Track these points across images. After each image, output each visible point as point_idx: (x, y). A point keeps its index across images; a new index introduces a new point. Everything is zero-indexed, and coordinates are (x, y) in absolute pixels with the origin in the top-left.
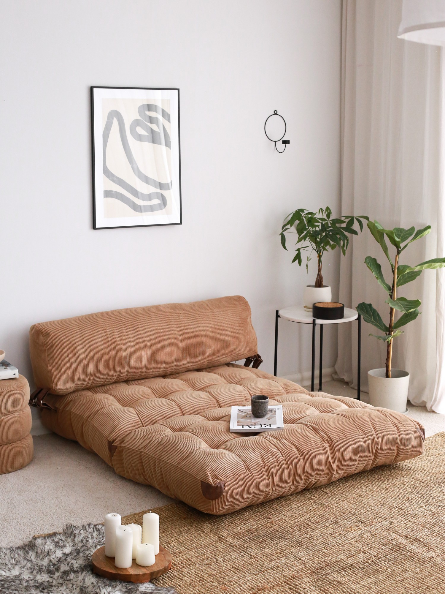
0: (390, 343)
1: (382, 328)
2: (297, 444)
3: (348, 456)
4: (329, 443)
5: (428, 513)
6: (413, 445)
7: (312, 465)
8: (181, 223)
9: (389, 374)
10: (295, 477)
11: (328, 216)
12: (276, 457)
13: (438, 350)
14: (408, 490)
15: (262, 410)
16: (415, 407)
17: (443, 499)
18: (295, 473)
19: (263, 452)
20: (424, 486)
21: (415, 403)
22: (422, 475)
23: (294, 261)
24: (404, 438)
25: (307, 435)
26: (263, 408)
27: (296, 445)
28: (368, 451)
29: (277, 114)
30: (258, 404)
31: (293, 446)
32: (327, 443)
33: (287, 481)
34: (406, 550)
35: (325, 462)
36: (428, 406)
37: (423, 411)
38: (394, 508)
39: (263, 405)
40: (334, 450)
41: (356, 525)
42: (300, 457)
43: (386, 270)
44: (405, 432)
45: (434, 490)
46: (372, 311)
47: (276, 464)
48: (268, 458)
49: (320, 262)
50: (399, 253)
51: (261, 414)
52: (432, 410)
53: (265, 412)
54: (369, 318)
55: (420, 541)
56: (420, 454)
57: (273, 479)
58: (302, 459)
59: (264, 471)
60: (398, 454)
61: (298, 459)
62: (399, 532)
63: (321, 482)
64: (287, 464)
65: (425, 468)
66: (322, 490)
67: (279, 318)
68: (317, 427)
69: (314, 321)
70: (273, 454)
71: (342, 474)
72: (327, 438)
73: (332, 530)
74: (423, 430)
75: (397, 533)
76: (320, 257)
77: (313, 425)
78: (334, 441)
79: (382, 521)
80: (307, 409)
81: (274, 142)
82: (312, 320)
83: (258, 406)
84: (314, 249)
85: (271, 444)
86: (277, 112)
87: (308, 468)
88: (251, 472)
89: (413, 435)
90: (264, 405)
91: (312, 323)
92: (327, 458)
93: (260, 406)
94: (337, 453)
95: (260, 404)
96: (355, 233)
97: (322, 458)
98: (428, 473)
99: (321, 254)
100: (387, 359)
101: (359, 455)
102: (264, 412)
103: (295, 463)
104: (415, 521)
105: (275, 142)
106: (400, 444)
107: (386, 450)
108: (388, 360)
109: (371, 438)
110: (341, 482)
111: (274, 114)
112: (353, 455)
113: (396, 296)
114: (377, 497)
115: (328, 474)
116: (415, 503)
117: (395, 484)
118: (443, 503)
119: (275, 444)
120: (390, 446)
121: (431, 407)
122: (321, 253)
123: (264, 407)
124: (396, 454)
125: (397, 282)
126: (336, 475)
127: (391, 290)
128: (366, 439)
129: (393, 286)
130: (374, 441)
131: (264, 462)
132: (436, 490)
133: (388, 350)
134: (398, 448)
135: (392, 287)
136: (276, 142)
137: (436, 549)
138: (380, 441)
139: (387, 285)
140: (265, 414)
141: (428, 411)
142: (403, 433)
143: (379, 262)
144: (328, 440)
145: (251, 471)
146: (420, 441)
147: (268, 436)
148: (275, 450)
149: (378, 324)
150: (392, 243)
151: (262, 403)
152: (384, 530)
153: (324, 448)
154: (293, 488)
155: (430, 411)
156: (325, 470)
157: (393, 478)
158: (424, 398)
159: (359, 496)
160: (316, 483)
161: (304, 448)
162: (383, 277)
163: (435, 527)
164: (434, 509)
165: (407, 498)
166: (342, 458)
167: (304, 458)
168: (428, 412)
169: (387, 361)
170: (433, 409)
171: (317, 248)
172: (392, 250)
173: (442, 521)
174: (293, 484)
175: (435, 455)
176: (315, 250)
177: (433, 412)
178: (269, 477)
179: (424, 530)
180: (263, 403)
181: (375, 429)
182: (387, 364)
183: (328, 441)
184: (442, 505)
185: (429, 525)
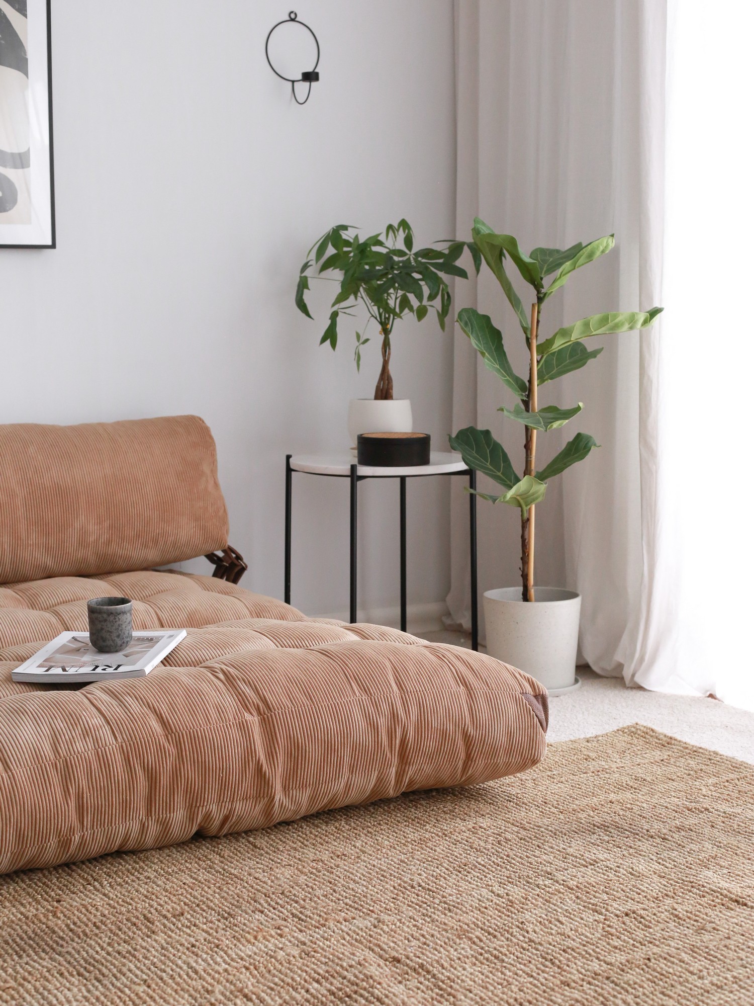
0: (528, 520)
1: (509, 483)
2: (164, 710)
3: (314, 752)
4: (261, 715)
5: (498, 902)
6: (510, 735)
7: (204, 769)
8: (53, 246)
9: (530, 595)
10: (153, 799)
11: (409, 242)
12: (96, 741)
13: (645, 538)
14: (474, 846)
15: (111, 632)
16: (600, 679)
17: (559, 868)
18: (153, 787)
19: (60, 724)
20: (524, 839)
21: (603, 669)
22: (535, 814)
23: (323, 340)
24: (484, 713)
25: (200, 693)
26: (112, 626)
27: (161, 714)
28: (378, 743)
29: (297, 19)
30: (99, 616)
31: (152, 715)
32: (255, 714)
33: (126, 806)
34: (372, 995)
35: (245, 763)
36: (627, 673)
37: (615, 687)
38: (413, 887)
39: (112, 618)
40: (273, 734)
41: (277, 926)
42: (166, 744)
43: (512, 341)
44: (489, 700)
45: (547, 848)
46: (488, 448)
47: (93, 758)
48: (72, 741)
49: (386, 345)
50: (540, 300)
51: (109, 643)
52: (636, 683)
53: (118, 636)
54: (482, 462)
55: (428, 972)
56: (534, 762)
57: (80, 797)
58: (173, 750)
59: (52, 773)
60: (468, 757)
61: (161, 749)
62: (385, 947)
63: (240, 818)
64: (127, 760)
65: (549, 797)
66: (251, 839)
67: (293, 473)
68: (237, 672)
69: (353, 468)
70: (86, 733)
71: (303, 800)
72: (257, 700)
73: (202, 936)
74: (543, 700)
75: (377, 949)
76: (386, 331)
77: (229, 669)
78: (275, 710)
79: (354, 918)
80: (248, 639)
81: (290, 83)
82: (350, 467)
83: (100, 621)
84: (373, 316)
85: (93, 708)
86: (296, 15)
87: (190, 772)
88: (12, 773)
89: (511, 710)
90: (115, 619)
91: (348, 473)
92: (250, 751)
93: (105, 621)
94: (281, 740)
95: (105, 616)
96: (462, 274)
97: (235, 753)
98: (553, 810)
99: (389, 326)
100: (522, 559)
101: (348, 751)
102: (116, 638)
103: (151, 759)
104: (446, 921)
105: (293, 82)
106: (471, 731)
107: (430, 744)
108: (525, 559)
109: (385, 708)
110: (313, 824)
111: (288, 19)
112: (329, 748)
113: (537, 403)
114: (383, 859)
115: (258, 797)
116: (478, 877)
117: (451, 832)
118: (552, 879)
119: (103, 708)
120: (444, 734)
121: (633, 675)
122: (388, 323)
123: (116, 624)
124: (463, 756)
125: (538, 371)
126: (286, 802)
127: (526, 389)
128: (371, 709)
129: (530, 381)
130: (394, 716)
131: (56, 750)
132: (552, 848)
133: (523, 536)
134: (467, 738)
135: (527, 384)
136: (295, 83)
137: (463, 997)
138: (413, 718)
139: (517, 380)
140: (119, 643)
141: (627, 685)
142: (482, 703)
143: (496, 324)
144: (258, 705)
145: (11, 771)
146: (533, 726)
147: (98, 692)
148: (97, 721)
149: (499, 474)
150: (525, 278)
151: (110, 613)
152: (348, 942)
153: (243, 727)
154: (153, 830)
155: (630, 685)
156: (248, 784)
157: (454, 817)
158: (619, 657)
159: (338, 856)
160: (226, 819)
161: (183, 720)
162: (506, 359)
163: (495, 937)
164: (516, 892)
165: (461, 865)
166: (296, 754)
167: (179, 745)
168: (628, 688)
169: (523, 563)
170: (638, 679)
171: (380, 315)
172: (526, 292)
173: (522, 923)
174: (151, 815)
175: (593, 772)
176: (376, 318)
177: (640, 688)
178: (66, 791)
179: (460, 944)
180: (112, 613)
181: (400, 686)
182: (523, 572)
183: (258, 710)
184: (546, 883)
185: (478, 933)
